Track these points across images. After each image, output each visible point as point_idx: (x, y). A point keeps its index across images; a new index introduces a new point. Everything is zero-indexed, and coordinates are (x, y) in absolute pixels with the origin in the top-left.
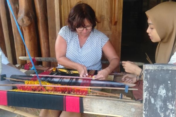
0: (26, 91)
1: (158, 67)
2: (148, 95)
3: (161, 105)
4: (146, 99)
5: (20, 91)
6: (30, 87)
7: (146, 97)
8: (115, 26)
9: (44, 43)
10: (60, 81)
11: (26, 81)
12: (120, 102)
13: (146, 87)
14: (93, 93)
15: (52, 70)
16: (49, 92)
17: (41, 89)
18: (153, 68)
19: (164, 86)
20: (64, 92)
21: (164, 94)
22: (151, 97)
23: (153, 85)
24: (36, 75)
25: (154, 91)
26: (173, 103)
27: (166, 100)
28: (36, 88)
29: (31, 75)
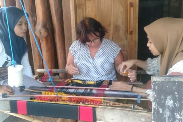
0: (43, 102)
1: (165, 79)
2: (156, 105)
3: (169, 115)
4: (155, 109)
5: (38, 101)
6: (47, 97)
7: (154, 107)
8: (131, 36)
9: (61, 54)
10: (75, 91)
11: (43, 92)
12: (130, 112)
13: (154, 98)
14: (107, 103)
15: (68, 81)
16: (65, 102)
17: (57, 99)
18: (160, 79)
19: (172, 97)
20: (79, 102)
21: (172, 104)
22: (159, 107)
23: (161, 96)
24: (52, 86)
25: (162, 102)
26: (181, 113)
27: (173, 110)
28: (53, 98)
29: (47, 86)
